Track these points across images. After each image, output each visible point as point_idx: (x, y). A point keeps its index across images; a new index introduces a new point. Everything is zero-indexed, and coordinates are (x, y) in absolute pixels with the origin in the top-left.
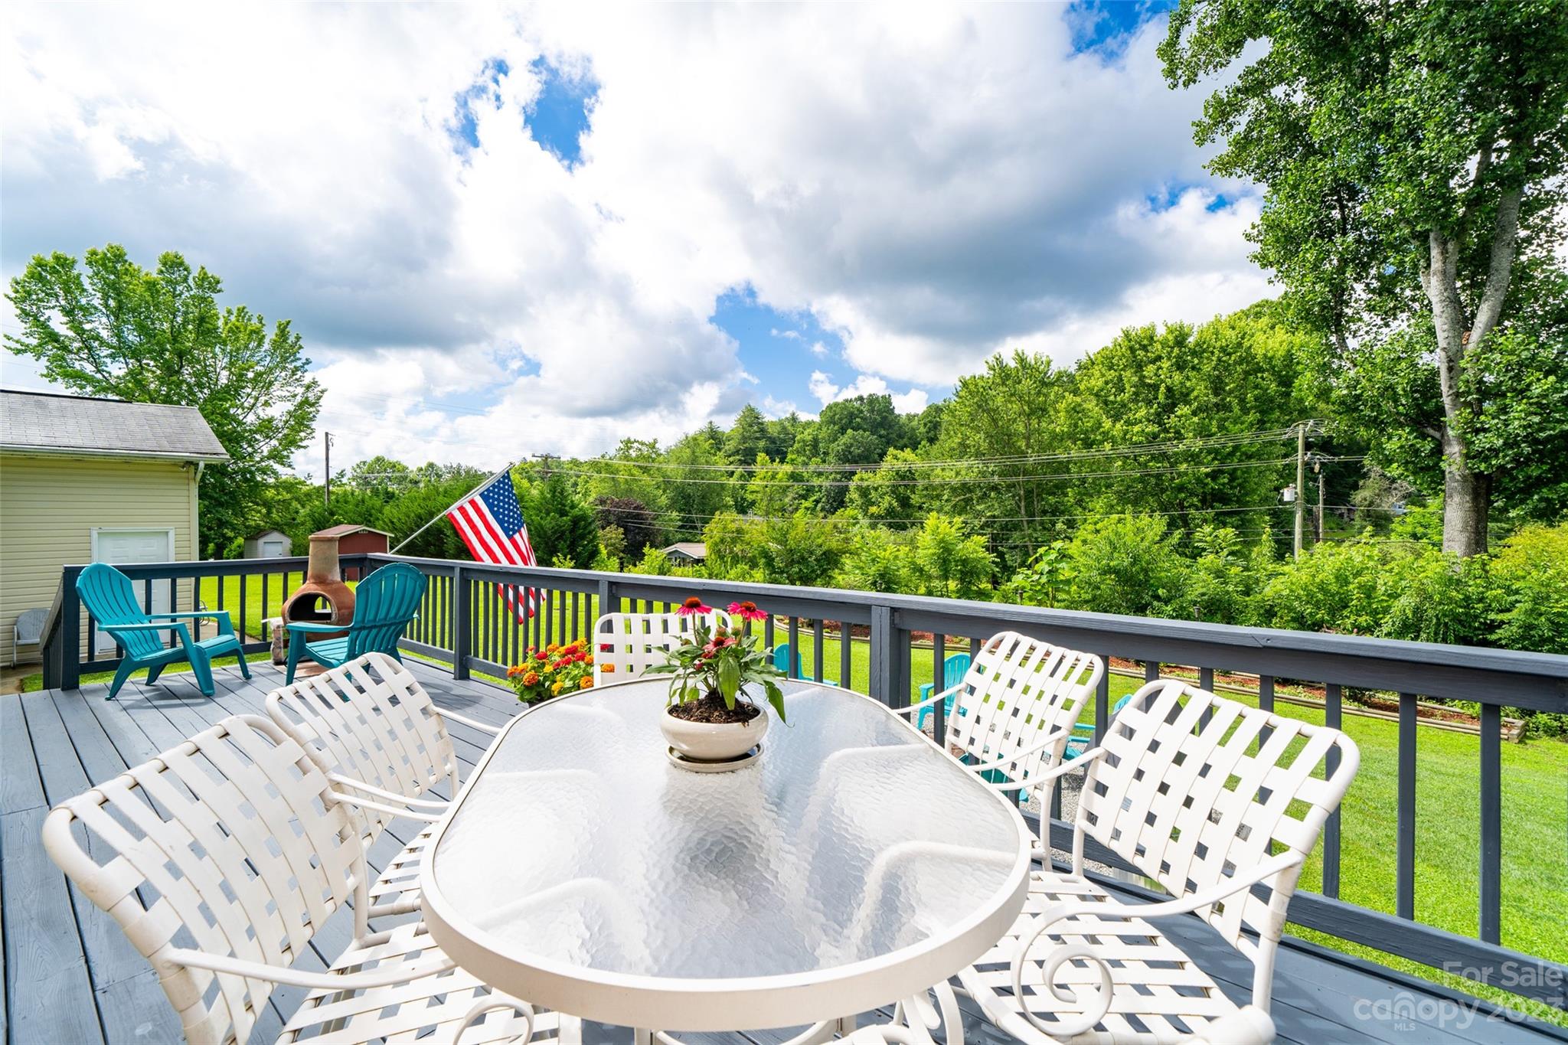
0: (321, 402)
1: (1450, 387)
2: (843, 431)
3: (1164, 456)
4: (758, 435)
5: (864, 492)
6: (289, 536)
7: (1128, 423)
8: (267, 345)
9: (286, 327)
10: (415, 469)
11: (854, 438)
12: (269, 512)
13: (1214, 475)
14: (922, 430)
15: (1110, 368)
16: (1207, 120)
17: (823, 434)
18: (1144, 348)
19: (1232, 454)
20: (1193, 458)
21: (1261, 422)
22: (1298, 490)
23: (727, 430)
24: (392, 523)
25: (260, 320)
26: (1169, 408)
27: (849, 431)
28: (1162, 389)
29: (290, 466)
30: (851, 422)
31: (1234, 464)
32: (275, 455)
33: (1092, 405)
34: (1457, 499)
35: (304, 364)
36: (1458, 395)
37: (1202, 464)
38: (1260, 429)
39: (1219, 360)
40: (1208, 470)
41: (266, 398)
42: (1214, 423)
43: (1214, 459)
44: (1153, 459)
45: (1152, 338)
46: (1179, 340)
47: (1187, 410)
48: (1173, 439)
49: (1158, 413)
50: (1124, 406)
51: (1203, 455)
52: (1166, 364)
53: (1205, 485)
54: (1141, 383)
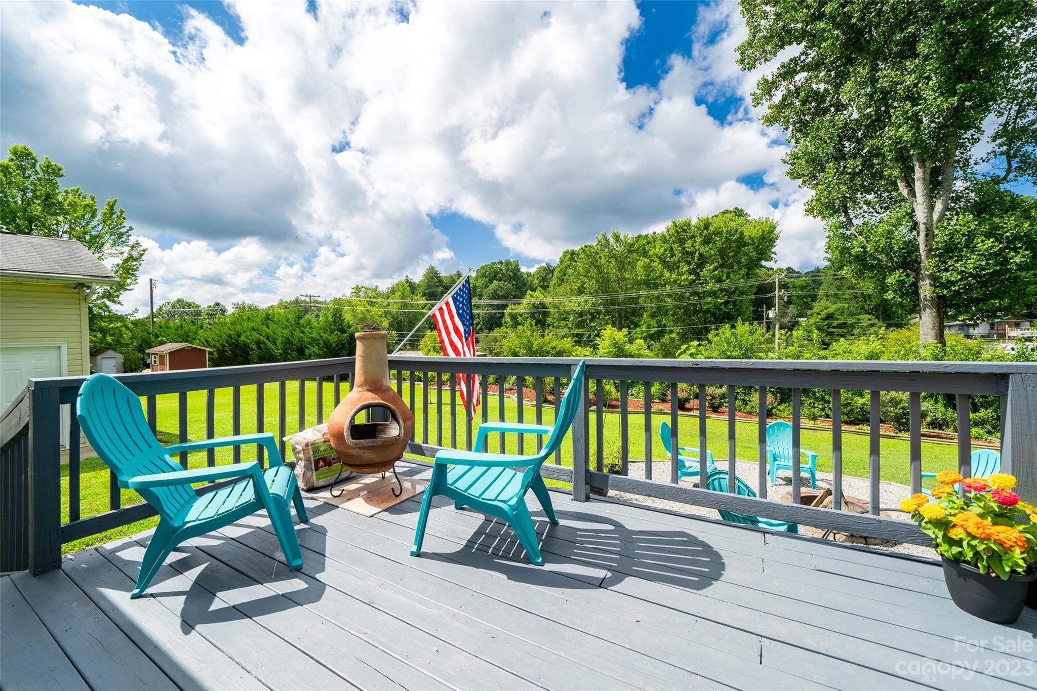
0: (144, 258)
1: (926, 246)
2: (491, 281)
3: (697, 294)
4: (437, 284)
5: (514, 317)
6: (121, 353)
7: (679, 274)
8: (99, 216)
9: (114, 204)
10: (206, 307)
11: (499, 285)
12: (105, 336)
13: (726, 303)
14: (536, 281)
15: (664, 243)
16: (759, 92)
17: (479, 283)
18: (685, 231)
19: (734, 292)
20: (713, 294)
21: (748, 274)
22: (777, 311)
23: (417, 282)
24: (207, 341)
25: (93, 199)
26: (701, 265)
27: (495, 282)
28: (697, 254)
29: (119, 303)
30: (495, 276)
31: (736, 298)
32: (108, 296)
33: (657, 264)
34: (928, 310)
35: (128, 230)
36: (930, 250)
37: (719, 298)
38: (748, 278)
39: (726, 238)
40: (723, 300)
41: (100, 254)
42: (725, 275)
43: (725, 295)
44: (691, 295)
45: (689, 225)
46: (707, 226)
47: (712, 267)
48: (703, 283)
49: (694, 269)
50: (675, 264)
51: (719, 292)
52: (699, 240)
53: (720, 309)
54: (685, 253)
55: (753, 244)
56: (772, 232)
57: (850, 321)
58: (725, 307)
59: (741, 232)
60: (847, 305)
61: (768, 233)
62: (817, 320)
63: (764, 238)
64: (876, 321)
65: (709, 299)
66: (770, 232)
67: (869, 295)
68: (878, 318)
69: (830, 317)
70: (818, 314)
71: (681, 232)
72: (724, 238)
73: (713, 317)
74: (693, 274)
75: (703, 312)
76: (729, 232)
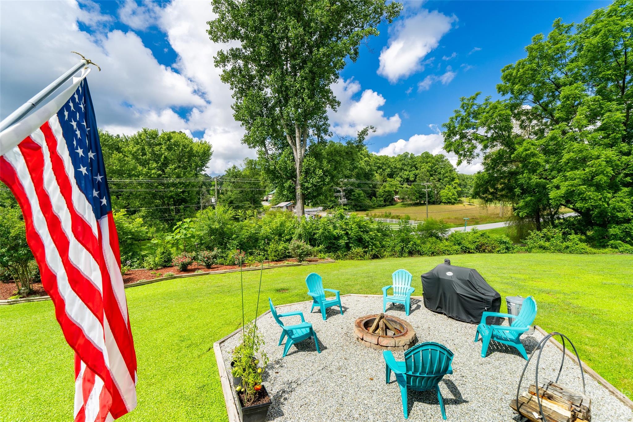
1: (299, 170)
3: (163, 184)
7: (149, 169)
13: (183, 192)
19: (188, 185)
20: (174, 185)
22: (216, 199)
26: (165, 164)
28: (163, 157)
33: (129, 158)
36: (301, 172)
37: (179, 188)
39: (182, 149)
40: (181, 190)
42: (182, 173)
43: (183, 186)
44: (159, 185)
45: (157, 135)
46: (169, 139)
47: (173, 167)
48: (167, 177)
49: (160, 166)
50: (146, 161)
51: (179, 185)
52: (164, 147)
53: (179, 196)
54: (153, 153)
55: (199, 156)
56: (210, 150)
58: (183, 195)
59: (191, 147)
60: (239, 197)
61: (207, 151)
63: (205, 153)
65: (172, 189)
66: (208, 150)
67: (248, 192)
68: (251, 203)
69: (232, 202)
71: (150, 138)
72: (180, 149)
73: (174, 201)
74: (160, 170)
75: (168, 197)
76: (184, 146)
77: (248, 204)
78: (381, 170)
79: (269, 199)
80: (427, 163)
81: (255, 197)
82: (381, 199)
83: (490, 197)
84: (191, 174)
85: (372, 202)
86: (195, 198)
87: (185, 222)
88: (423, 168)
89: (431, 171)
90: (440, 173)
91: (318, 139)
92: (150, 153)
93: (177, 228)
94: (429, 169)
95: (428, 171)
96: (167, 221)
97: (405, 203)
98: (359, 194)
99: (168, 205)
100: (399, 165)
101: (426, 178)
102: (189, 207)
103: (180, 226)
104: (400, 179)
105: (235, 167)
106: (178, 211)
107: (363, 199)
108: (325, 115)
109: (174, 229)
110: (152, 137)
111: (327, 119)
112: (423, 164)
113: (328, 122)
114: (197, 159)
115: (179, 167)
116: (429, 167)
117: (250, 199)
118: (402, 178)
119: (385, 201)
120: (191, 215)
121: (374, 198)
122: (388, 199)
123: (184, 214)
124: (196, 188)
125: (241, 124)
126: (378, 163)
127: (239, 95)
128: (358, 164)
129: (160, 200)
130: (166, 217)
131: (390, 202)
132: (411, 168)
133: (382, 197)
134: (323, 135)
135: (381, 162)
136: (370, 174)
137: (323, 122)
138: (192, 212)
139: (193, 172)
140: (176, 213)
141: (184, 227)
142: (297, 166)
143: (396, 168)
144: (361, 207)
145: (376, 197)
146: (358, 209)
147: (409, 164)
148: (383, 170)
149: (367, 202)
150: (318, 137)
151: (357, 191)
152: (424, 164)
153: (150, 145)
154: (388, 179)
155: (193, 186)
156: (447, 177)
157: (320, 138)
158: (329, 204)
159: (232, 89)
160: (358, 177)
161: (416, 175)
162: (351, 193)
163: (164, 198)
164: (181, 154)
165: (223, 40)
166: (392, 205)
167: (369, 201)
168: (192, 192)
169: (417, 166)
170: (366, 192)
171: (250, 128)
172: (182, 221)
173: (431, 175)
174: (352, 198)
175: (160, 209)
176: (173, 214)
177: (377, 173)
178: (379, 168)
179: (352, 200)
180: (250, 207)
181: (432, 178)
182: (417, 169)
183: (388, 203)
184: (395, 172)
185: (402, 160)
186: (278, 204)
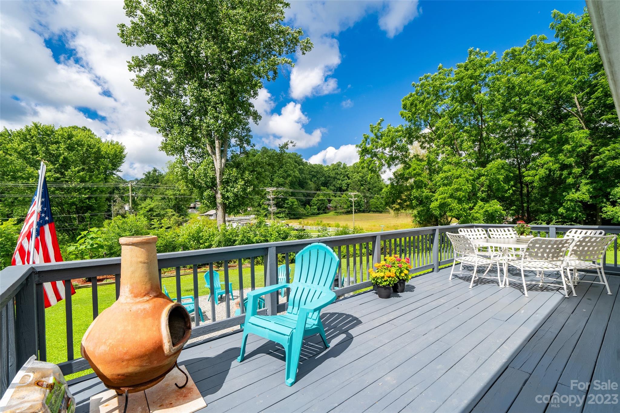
1: (220, 179)
3: (62, 189)
13: (89, 198)
18: (48, 135)
19: (95, 191)
20: (75, 190)
22: (130, 206)
26: (66, 165)
28: (62, 157)
31: (97, 195)
36: (221, 181)
37: (83, 194)
38: (105, 182)
39: (87, 149)
40: (87, 196)
42: (88, 177)
43: (88, 192)
44: (57, 190)
46: (70, 137)
47: (76, 169)
48: (68, 181)
49: (57, 168)
51: (83, 190)
52: (63, 146)
53: (83, 203)
54: (47, 152)
55: (109, 158)
56: (122, 152)
57: (162, 212)
58: (89, 201)
59: (99, 147)
60: (160, 204)
61: (119, 152)
62: (145, 212)
63: (116, 156)
64: (175, 213)
65: (75, 194)
67: (171, 198)
68: (175, 211)
69: (151, 210)
70: (145, 208)
71: (43, 135)
72: (85, 149)
73: (76, 208)
74: (57, 173)
75: (68, 204)
76: (89, 146)
77: (172, 212)
78: (316, 179)
79: (197, 206)
80: (358, 173)
81: (179, 204)
82: (315, 207)
83: (397, 206)
84: (98, 178)
85: (306, 211)
86: (104, 206)
87: (91, 231)
88: (354, 178)
89: (362, 181)
90: (369, 183)
91: (241, 149)
92: (44, 153)
93: (82, 238)
94: (360, 178)
95: (359, 181)
96: (67, 231)
97: (337, 211)
98: (292, 202)
99: (69, 213)
100: (332, 174)
101: (357, 188)
102: (97, 215)
103: (85, 236)
104: (333, 188)
105: (155, 171)
106: (82, 220)
107: (297, 207)
108: (247, 126)
109: (77, 239)
110: (46, 133)
111: (250, 131)
112: (354, 174)
113: (251, 133)
114: (106, 161)
115: (83, 169)
116: (360, 177)
117: (174, 206)
118: (335, 187)
119: (319, 209)
120: (99, 225)
121: (308, 206)
122: (322, 207)
123: (91, 224)
124: (106, 194)
125: (158, 130)
126: (312, 171)
127: (155, 101)
128: (292, 172)
129: (57, 207)
130: (66, 227)
131: (324, 210)
132: (344, 177)
133: (316, 205)
134: (245, 145)
135: (315, 170)
136: (305, 183)
137: (245, 134)
138: (101, 221)
139: (102, 176)
140: (79, 221)
141: (90, 237)
142: (218, 175)
143: (329, 177)
144: (294, 215)
145: (311, 206)
146: (292, 217)
147: (341, 173)
148: (317, 178)
149: (301, 210)
150: (241, 147)
151: (291, 199)
152: (356, 174)
153: (42, 142)
154: (322, 188)
155: (102, 192)
156: (375, 187)
157: (242, 149)
158: (262, 212)
159: (148, 95)
160: (292, 185)
161: (348, 185)
162: (284, 201)
163: (63, 205)
164: (85, 155)
165: (137, 44)
166: (325, 213)
167: (302, 209)
168: (100, 198)
169: (349, 176)
170: (300, 201)
171: (167, 135)
172: (87, 230)
173: (362, 185)
174: (286, 206)
175: (58, 218)
176: (76, 223)
177: (311, 181)
178: (314, 176)
179: (286, 208)
180: (174, 215)
181: (362, 188)
182: (349, 178)
183: (321, 212)
184: (329, 180)
185: (335, 169)
186: (207, 212)
